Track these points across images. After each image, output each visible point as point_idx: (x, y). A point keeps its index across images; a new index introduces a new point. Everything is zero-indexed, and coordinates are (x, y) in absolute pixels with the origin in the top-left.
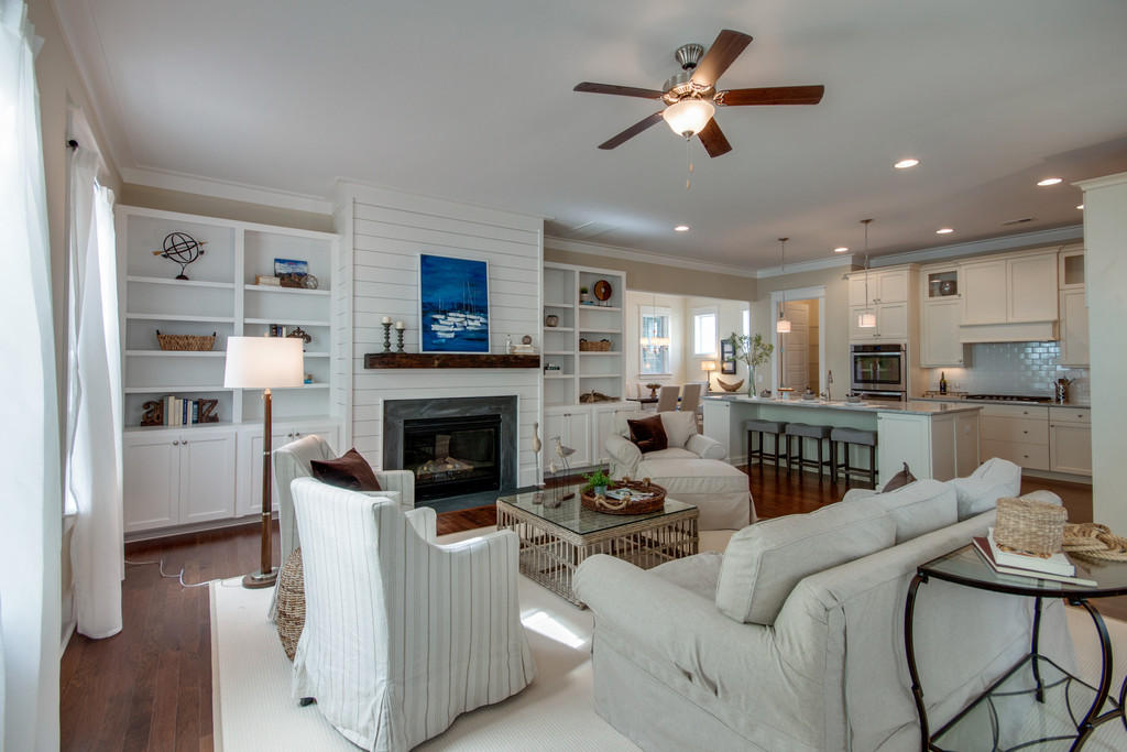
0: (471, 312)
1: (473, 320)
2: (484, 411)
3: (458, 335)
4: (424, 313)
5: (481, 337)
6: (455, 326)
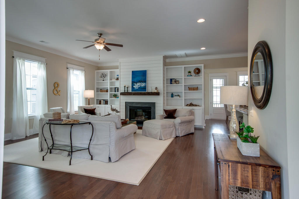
1: (143, 84)
2: (147, 106)
3: (139, 88)
5: (145, 88)
6: (139, 86)
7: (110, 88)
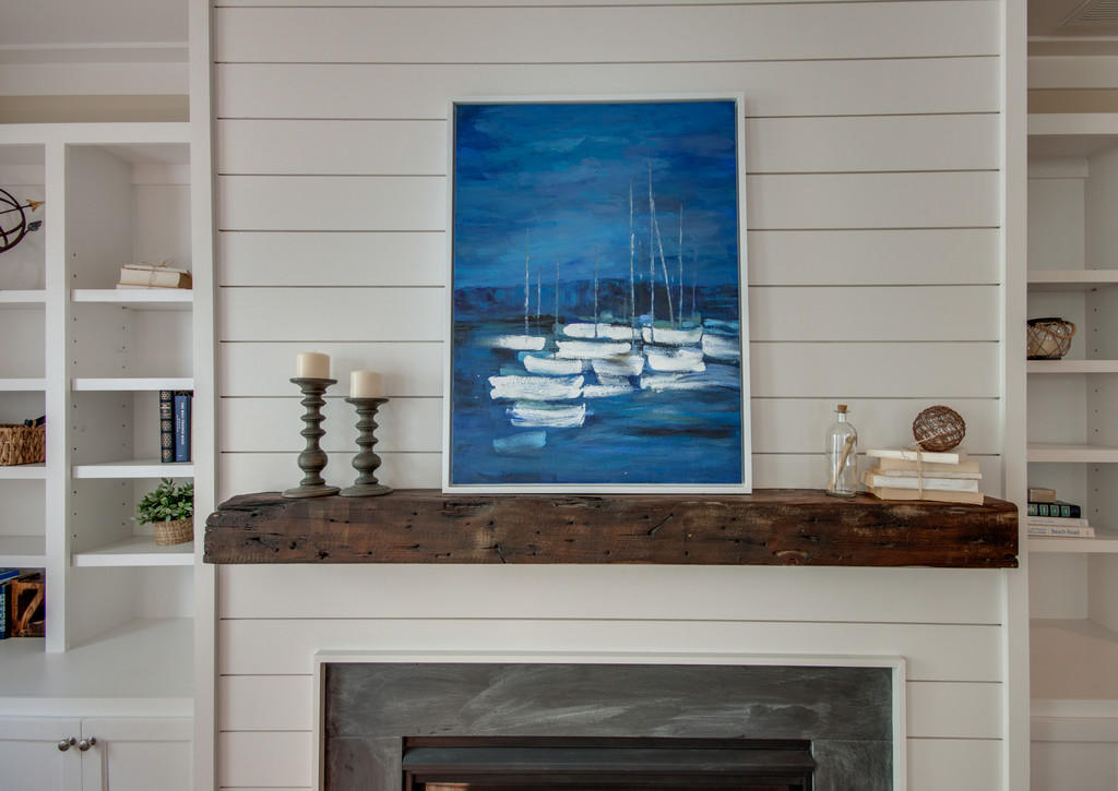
0: (662, 317)
1: (670, 349)
2: (734, 720)
3: (600, 413)
4: (463, 331)
6: (590, 376)
7: (76, 399)
